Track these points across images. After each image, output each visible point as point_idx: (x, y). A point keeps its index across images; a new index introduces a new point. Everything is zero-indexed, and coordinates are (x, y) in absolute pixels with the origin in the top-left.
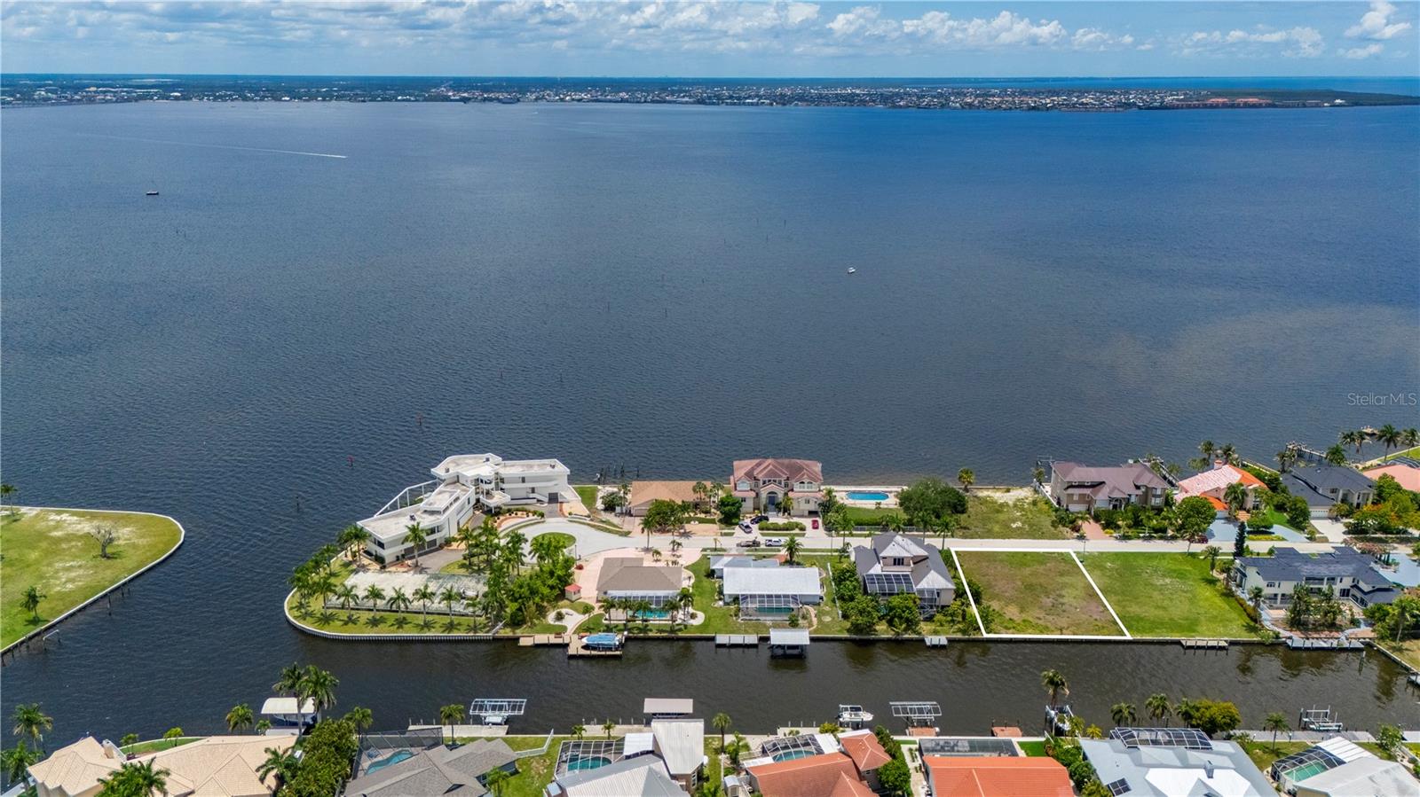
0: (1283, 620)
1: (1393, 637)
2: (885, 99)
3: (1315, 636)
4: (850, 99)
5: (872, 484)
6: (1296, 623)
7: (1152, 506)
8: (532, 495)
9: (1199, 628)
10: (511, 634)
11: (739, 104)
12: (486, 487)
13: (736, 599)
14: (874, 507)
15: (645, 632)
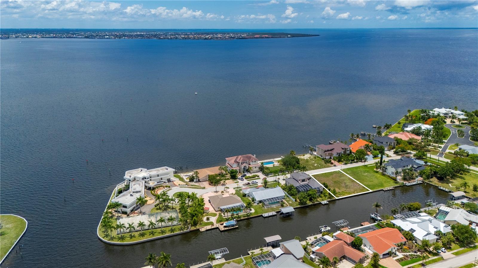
0: (401, 179)
1: (428, 178)
2: (155, 36)
3: (411, 182)
4: (142, 36)
5: (267, 159)
6: (405, 179)
7: (347, 154)
8: (162, 181)
9: (384, 185)
10: (195, 229)
11: (103, 38)
12: (147, 180)
13: (260, 202)
14: (272, 166)
15: (240, 218)
